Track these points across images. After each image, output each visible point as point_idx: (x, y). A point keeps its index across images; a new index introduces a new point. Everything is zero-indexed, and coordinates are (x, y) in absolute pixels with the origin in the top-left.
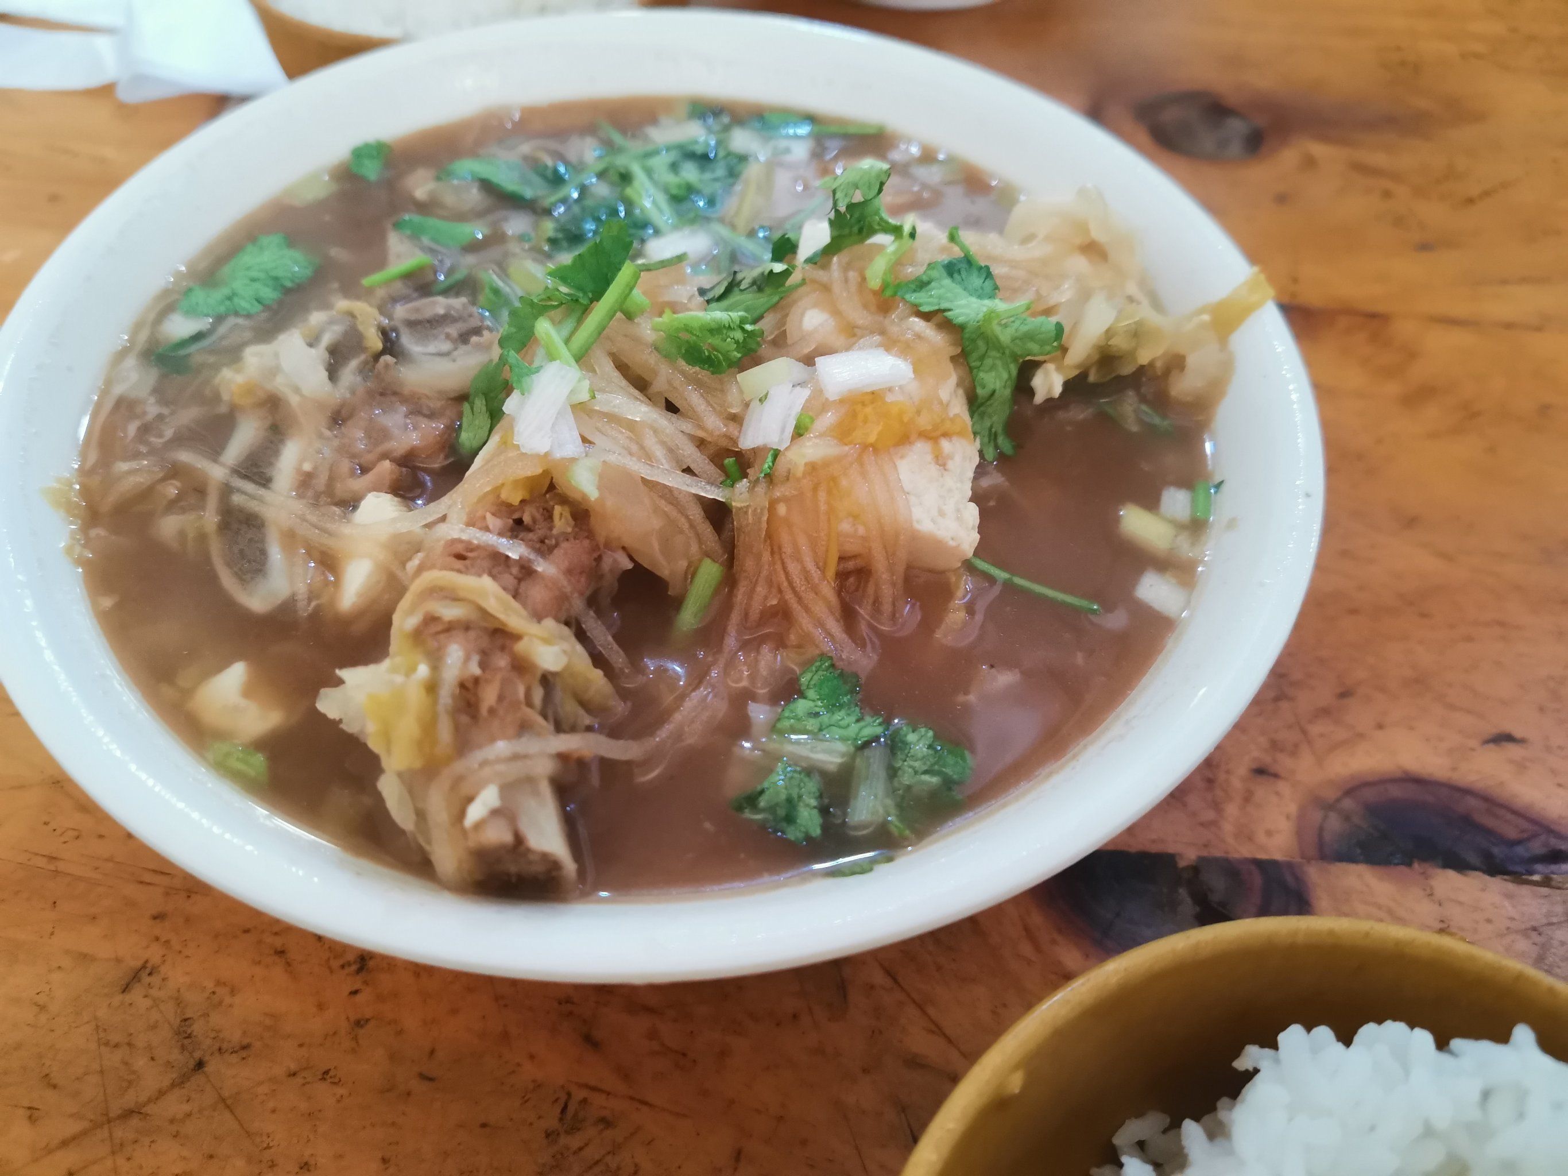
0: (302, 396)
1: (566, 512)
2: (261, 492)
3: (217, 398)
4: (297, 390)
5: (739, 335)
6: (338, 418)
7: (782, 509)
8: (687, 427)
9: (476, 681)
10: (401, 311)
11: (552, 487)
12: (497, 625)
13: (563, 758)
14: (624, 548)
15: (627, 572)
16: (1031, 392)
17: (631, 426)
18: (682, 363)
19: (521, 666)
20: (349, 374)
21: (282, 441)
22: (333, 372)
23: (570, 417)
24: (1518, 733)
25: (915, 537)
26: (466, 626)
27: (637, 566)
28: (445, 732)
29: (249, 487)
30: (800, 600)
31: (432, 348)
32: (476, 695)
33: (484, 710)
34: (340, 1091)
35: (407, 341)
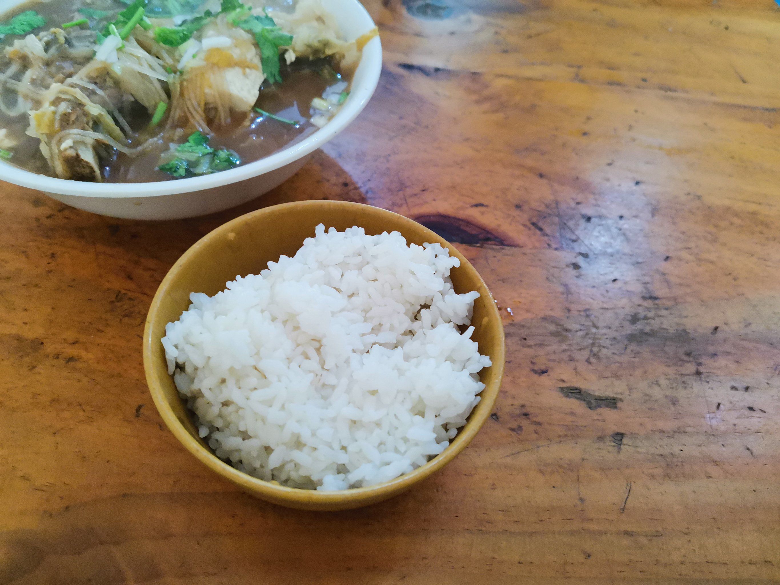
0: (34, 54)
1: (111, 80)
2: (17, 83)
3: (5, 57)
4: (32, 53)
5: (182, 35)
6: (47, 64)
7: (185, 84)
8: (160, 62)
9: (69, 113)
10: (73, 34)
11: (108, 74)
12: (80, 103)
13: (97, 141)
14: (132, 94)
15: (132, 102)
16: (285, 60)
17: (138, 58)
18: (162, 44)
19: (86, 114)
20: (53, 50)
21: (27, 70)
22: (46, 50)
23: (116, 51)
24: (485, 204)
25: (230, 96)
26: (68, 101)
27: (136, 100)
28: (57, 125)
29: (13, 81)
30: (191, 114)
31: (82, 44)
32: (69, 118)
33: (71, 122)
34: (41, 290)
35: (74, 42)
